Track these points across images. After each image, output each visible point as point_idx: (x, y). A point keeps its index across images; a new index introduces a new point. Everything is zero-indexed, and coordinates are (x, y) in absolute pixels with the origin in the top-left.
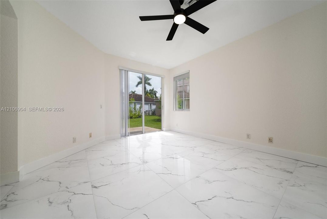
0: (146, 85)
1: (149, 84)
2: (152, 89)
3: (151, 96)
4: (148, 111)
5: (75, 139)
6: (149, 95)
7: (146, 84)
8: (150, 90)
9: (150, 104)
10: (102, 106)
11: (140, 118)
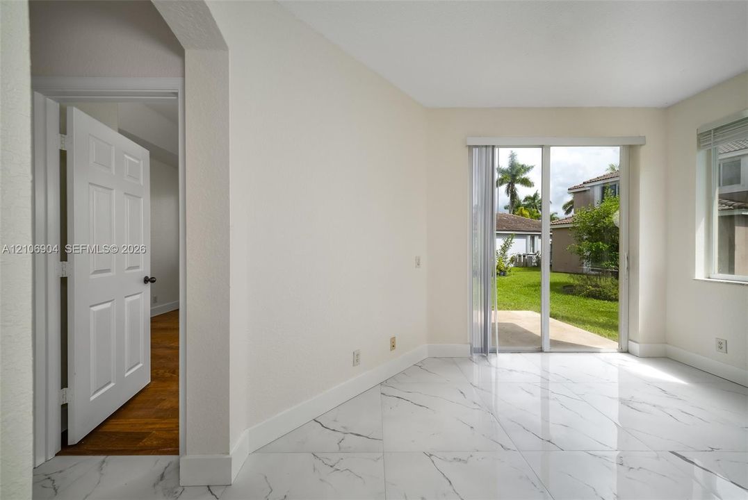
0: (518, 186)
1: (526, 182)
2: (532, 196)
3: (531, 214)
4: (524, 256)
5: (357, 355)
6: (524, 212)
7: (517, 183)
8: (527, 199)
9: (529, 237)
10: (419, 260)
11: (504, 275)
